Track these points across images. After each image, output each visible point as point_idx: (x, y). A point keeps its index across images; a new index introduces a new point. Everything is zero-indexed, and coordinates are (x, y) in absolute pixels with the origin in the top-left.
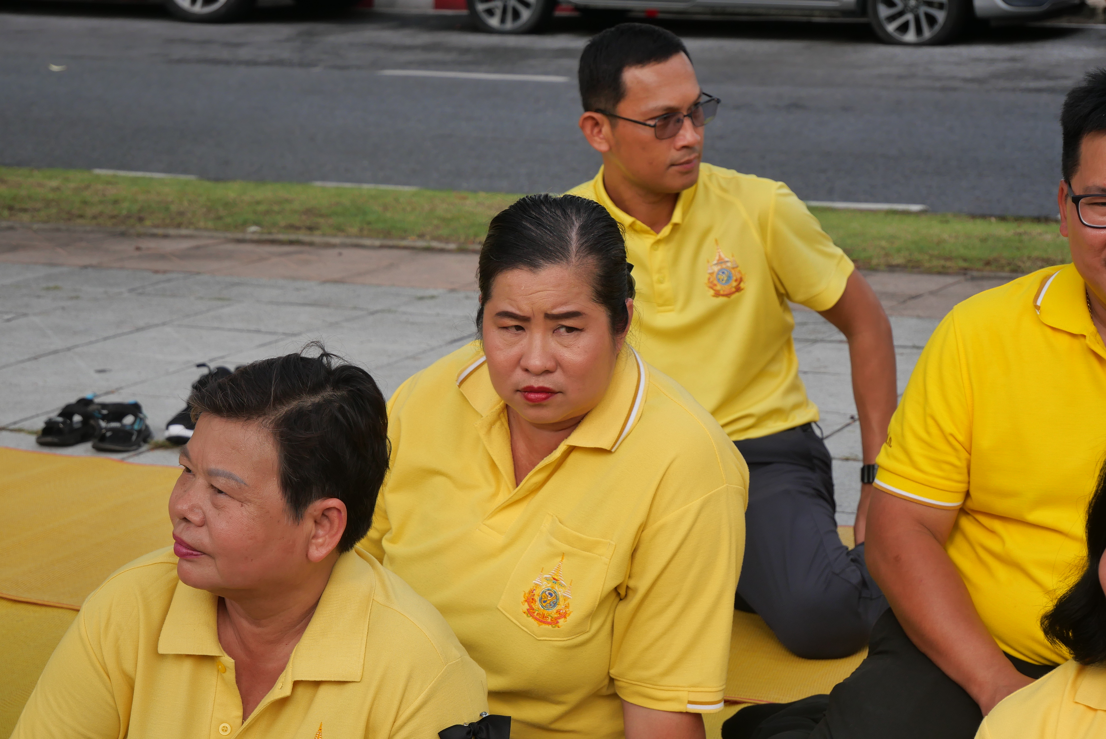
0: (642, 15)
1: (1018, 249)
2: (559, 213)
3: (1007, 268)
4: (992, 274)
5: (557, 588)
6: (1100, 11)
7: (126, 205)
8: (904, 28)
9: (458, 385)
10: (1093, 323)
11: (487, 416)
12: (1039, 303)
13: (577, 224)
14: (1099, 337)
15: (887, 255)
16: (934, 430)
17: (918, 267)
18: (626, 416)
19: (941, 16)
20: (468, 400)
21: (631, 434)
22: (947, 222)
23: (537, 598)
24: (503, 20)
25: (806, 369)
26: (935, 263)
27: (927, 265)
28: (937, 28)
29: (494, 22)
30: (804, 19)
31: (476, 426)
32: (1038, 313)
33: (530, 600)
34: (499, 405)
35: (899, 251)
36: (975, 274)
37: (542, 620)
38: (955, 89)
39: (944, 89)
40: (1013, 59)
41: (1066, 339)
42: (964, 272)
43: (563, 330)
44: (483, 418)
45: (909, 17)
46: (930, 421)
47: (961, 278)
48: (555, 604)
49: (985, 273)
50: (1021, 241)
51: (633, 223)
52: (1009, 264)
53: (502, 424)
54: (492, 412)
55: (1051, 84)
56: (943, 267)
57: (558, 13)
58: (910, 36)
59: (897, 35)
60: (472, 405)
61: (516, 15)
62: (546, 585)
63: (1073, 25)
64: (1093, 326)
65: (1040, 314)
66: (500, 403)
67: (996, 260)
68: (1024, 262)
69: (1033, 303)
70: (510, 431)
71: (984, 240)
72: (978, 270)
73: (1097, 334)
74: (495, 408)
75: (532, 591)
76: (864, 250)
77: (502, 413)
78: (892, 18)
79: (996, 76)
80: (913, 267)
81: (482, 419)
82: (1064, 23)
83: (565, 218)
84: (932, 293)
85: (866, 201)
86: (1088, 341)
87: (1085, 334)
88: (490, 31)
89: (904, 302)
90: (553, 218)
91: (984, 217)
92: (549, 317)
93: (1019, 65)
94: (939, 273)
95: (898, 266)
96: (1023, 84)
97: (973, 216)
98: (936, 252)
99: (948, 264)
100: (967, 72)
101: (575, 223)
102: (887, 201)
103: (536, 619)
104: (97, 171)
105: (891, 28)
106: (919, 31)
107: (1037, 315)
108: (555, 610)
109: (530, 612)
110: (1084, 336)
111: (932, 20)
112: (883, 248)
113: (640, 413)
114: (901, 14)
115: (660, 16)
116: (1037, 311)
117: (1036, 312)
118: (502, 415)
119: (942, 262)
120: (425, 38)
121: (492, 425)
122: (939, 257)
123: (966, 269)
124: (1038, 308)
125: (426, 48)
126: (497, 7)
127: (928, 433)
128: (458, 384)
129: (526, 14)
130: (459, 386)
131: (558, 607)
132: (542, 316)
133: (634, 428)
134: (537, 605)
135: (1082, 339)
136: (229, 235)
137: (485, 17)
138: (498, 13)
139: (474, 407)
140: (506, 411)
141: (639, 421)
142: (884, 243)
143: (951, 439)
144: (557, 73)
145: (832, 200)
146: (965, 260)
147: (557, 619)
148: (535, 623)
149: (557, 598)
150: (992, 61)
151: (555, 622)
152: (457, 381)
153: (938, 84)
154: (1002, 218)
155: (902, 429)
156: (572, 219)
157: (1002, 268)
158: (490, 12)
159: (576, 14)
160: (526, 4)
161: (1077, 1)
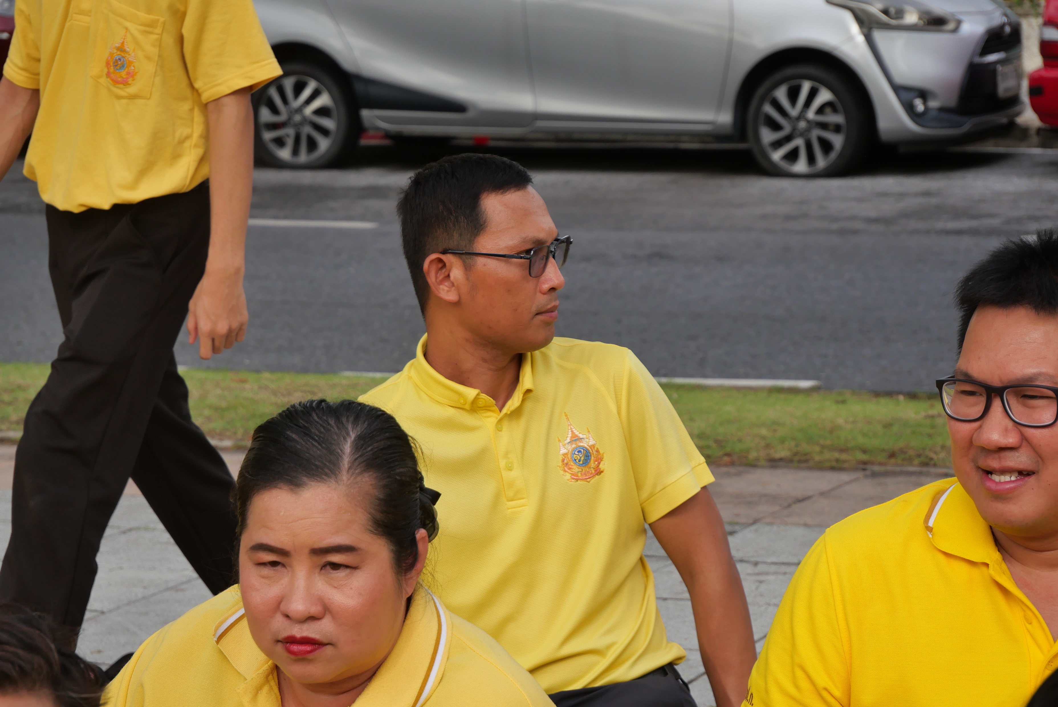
0: (470, 143)
1: (930, 436)
2: (332, 422)
3: (916, 461)
4: (898, 469)
6: (1033, 132)
8: (792, 156)
9: (216, 641)
10: (997, 549)
11: (252, 679)
12: (931, 524)
13: (353, 435)
14: (1004, 566)
15: (768, 446)
16: (804, 684)
17: (806, 461)
18: (423, 677)
19: (837, 140)
20: (229, 658)
21: (430, 700)
22: (843, 402)
24: (295, 152)
25: (665, 596)
26: (827, 455)
27: (817, 458)
28: (833, 155)
29: (285, 154)
30: (671, 146)
31: (238, 691)
32: (931, 536)
34: (267, 665)
35: (782, 441)
36: (877, 468)
38: (855, 232)
39: (842, 232)
40: (927, 194)
41: (963, 568)
42: (863, 466)
43: (330, 567)
44: (247, 681)
45: (799, 142)
46: (799, 673)
47: (859, 474)
49: (889, 468)
50: (933, 427)
51: (476, 398)
52: (919, 456)
53: (271, 688)
54: (258, 674)
55: (973, 223)
56: (837, 460)
57: (364, 142)
58: (801, 166)
59: (784, 165)
60: (234, 665)
61: (312, 145)
63: (1001, 150)
64: (998, 553)
65: (932, 537)
66: (268, 662)
67: (902, 451)
68: (936, 453)
69: (924, 523)
70: (281, 698)
71: (888, 426)
72: (880, 464)
73: (1002, 562)
74: (262, 669)
76: (740, 440)
77: (271, 674)
78: (777, 144)
79: (906, 215)
80: (800, 461)
81: (245, 682)
82: (989, 147)
83: (338, 428)
84: (823, 494)
85: (746, 376)
86: (991, 571)
87: (988, 563)
88: (279, 165)
89: (789, 506)
90: (324, 427)
91: (890, 394)
92: (313, 551)
93: (934, 201)
94: (833, 469)
95: (781, 459)
96: (940, 225)
97: (877, 394)
98: (828, 442)
99: (844, 456)
100: (869, 210)
101: (351, 433)
102: (773, 375)
105: (777, 156)
106: (811, 159)
107: (929, 538)
110: (987, 565)
111: (827, 146)
112: (764, 438)
113: (441, 673)
114: (788, 139)
115: (492, 143)
116: (929, 533)
117: (928, 535)
118: (271, 677)
119: (836, 455)
121: (258, 689)
122: (832, 448)
123: (865, 463)
124: (930, 529)
126: (288, 136)
127: (797, 687)
128: (216, 639)
129: (324, 144)
130: (218, 642)
132: (306, 551)
133: (435, 691)
135: (984, 569)
137: (273, 147)
138: (290, 142)
139: (235, 667)
140: (276, 672)
141: (441, 684)
142: (764, 432)
143: (825, 694)
144: (362, 218)
145: (705, 376)
146: (864, 451)
150: (902, 196)
152: (214, 635)
153: (835, 226)
154: (912, 396)
155: (766, 683)
156: (347, 428)
157: (910, 460)
158: (280, 142)
159: (386, 142)
160: (324, 132)
161: (1004, 120)
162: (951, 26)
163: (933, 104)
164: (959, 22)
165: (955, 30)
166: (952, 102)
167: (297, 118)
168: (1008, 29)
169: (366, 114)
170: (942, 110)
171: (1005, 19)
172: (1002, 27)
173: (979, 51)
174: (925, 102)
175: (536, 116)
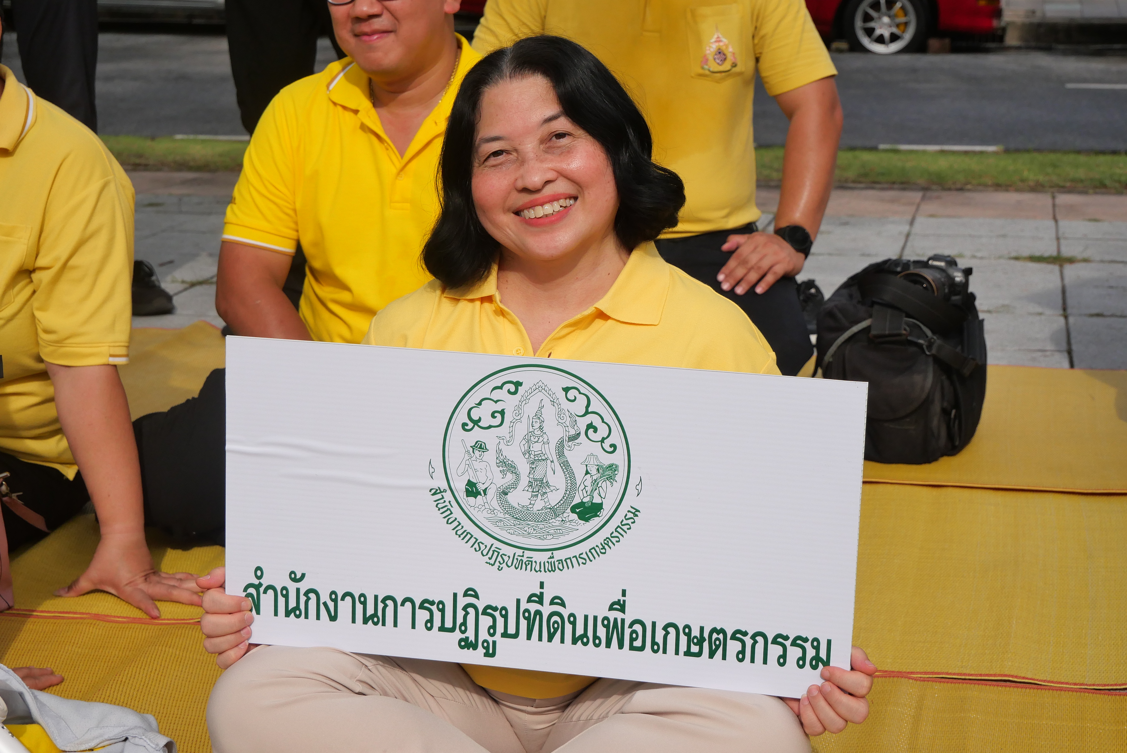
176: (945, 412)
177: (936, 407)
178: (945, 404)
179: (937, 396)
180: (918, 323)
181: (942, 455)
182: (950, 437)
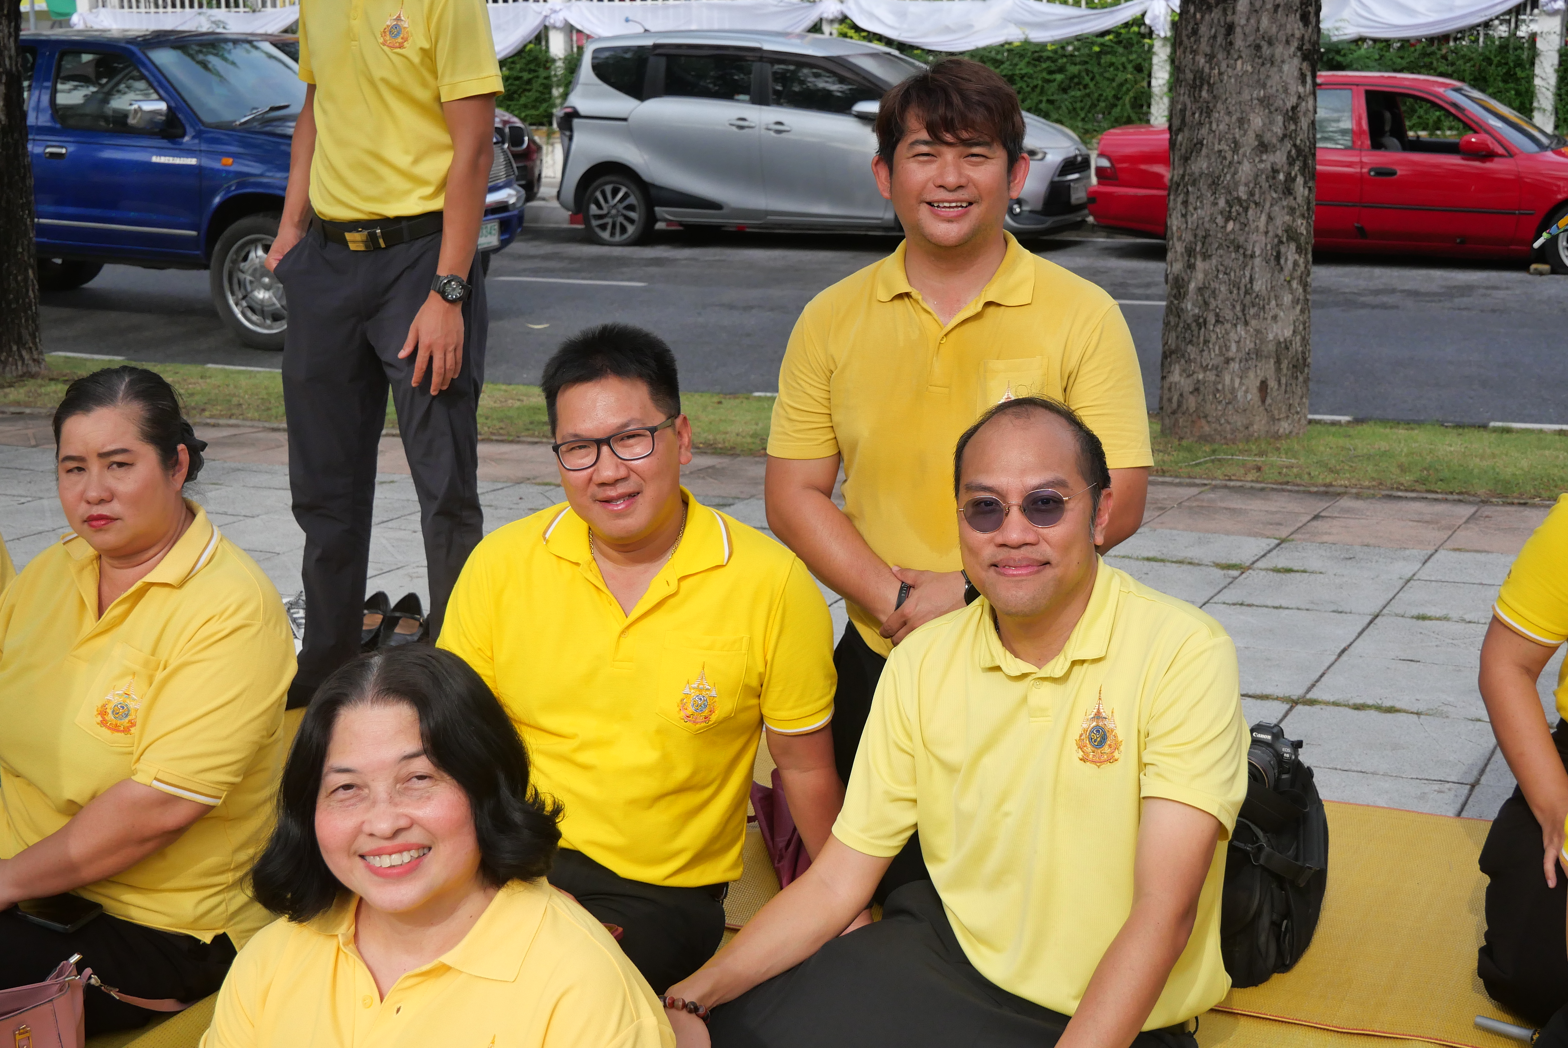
0: (733, 229)
5: (128, 702)
7: (197, 398)
10: (590, 553)
12: (548, 535)
14: (594, 565)
23: (109, 711)
24: (612, 234)
29: (606, 235)
32: (545, 544)
33: (103, 713)
37: (115, 729)
43: (115, 466)
48: (127, 716)
53: (94, 568)
61: (623, 230)
62: (116, 700)
63: (1078, 239)
64: (590, 556)
73: (592, 562)
75: (104, 706)
82: (1070, 237)
87: (580, 563)
88: (601, 242)
92: (102, 455)
103: (109, 728)
104: (210, 366)
108: (127, 720)
109: (104, 723)
115: (748, 230)
118: (95, 561)
120: (548, 248)
121: (83, 568)
124: (545, 539)
125: (546, 257)
126: (607, 223)
129: (631, 229)
131: (129, 718)
132: (95, 455)
134: (110, 717)
136: (267, 425)
137: (598, 230)
138: (609, 227)
147: (128, 727)
148: (109, 732)
149: (129, 710)
151: (126, 730)
158: (603, 227)
159: (681, 228)
160: (631, 221)
161: (1079, 219)
162: (1040, 156)
163: (1026, 208)
164: (1045, 154)
165: (1042, 159)
166: (1039, 207)
167: (614, 212)
168: (1079, 159)
169: (657, 209)
170: (1031, 212)
171: (1077, 152)
172: (1076, 156)
173: (1058, 172)
174: (1020, 207)
175: (767, 213)
176: (1276, 925)
177: (1265, 921)
178: (1275, 917)
179: (1266, 908)
180: (1247, 822)
181: (1274, 972)
182: (1280, 953)
